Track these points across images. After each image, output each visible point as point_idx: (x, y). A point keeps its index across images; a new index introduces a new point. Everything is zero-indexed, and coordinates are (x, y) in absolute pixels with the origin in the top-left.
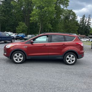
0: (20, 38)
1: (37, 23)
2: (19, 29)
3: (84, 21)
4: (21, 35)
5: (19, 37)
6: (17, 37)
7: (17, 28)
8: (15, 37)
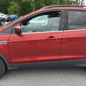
0: (12, 19)
1: (30, 3)
2: (11, 9)
3: (78, 2)
4: (12, 16)
5: (10, 18)
6: (9, 18)
7: (8, 9)
8: (6, 19)
